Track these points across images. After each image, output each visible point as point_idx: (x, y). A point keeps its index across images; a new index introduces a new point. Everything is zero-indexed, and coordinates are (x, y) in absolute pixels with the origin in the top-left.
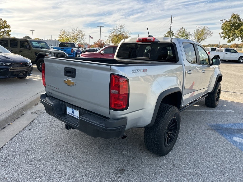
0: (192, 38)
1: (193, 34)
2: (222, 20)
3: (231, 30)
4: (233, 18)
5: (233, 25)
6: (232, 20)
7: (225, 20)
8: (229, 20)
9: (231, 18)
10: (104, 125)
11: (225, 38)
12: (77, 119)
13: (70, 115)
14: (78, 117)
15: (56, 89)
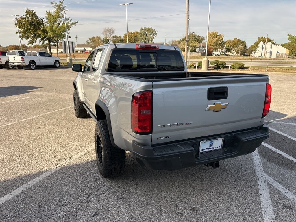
2: (16, 16)
3: (30, 29)
5: (31, 24)
6: (29, 17)
8: (24, 17)
9: (27, 14)
10: (266, 133)
11: (24, 39)
12: (218, 149)
13: (205, 152)
14: (220, 147)
15: (185, 126)
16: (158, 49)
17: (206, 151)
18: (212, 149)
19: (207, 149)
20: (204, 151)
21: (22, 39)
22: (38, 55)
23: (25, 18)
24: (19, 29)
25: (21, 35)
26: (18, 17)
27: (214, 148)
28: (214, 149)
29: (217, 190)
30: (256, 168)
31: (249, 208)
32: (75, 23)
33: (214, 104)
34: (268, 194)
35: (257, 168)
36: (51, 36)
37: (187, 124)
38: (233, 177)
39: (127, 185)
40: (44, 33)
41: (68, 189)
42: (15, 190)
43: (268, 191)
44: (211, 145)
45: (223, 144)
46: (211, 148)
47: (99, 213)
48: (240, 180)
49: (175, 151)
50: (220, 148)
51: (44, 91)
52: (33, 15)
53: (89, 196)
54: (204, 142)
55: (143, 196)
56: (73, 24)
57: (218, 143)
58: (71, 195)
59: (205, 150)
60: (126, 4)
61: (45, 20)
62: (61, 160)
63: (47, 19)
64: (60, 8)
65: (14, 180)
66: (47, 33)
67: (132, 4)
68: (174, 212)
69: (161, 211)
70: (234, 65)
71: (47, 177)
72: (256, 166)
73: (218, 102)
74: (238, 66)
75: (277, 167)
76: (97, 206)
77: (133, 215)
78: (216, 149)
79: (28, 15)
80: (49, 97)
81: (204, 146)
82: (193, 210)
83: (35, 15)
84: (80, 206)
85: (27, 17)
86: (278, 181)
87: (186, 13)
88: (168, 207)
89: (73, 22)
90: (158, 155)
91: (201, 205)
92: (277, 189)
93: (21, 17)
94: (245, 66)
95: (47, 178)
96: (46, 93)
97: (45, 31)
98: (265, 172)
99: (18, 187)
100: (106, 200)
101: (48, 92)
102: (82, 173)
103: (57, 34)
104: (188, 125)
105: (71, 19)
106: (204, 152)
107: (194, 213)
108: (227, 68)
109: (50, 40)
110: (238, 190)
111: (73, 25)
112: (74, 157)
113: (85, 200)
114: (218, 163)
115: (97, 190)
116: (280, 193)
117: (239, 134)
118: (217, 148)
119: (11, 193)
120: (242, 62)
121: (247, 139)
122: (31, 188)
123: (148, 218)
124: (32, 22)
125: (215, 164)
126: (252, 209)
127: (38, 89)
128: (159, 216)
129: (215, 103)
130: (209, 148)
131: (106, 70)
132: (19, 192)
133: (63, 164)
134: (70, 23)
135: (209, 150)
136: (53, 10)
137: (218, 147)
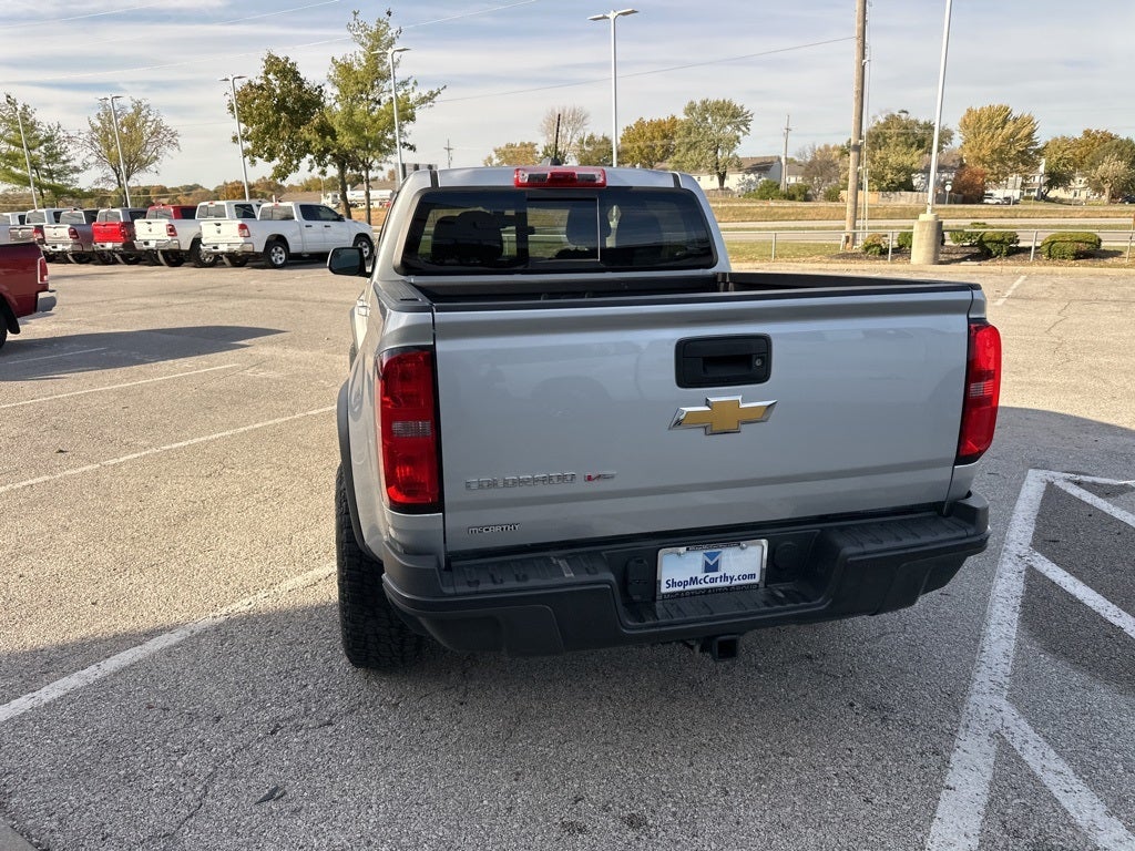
0: (83, 155)
1: (81, 136)
2: (231, 79)
3: (276, 124)
4: (275, 74)
5: (281, 106)
6: (274, 82)
7: (246, 81)
8: (258, 82)
9: (267, 73)
10: (971, 532)
11: (257, 159)
12: (746, 585)
13: (684, 592)
14: (753, 576)
15: (581, 487)
16: (603, 184)
17: (688, 588)
18: (719, 584)
19: (694, 580)
20: (681, 588)
21: (253, 162)
22: (296, 214)
23: (261, 87)
24: (243, 126)
25: (248, 145)
26: (239, 85)
27: (725, 578)
28: (727, 584)
29: (769, 752)
30: (979, 677)
31: (870, 838)
32: (432, 95)
33: (707, 403)
34: (985, 788)
35: (982, 677)
36: (348, 146)
37: (589, 478)
38: (859, 705)
39: (426, 701)
40: (323, 137)
41: (218, 697)
42: (51, 685)
43: (989, 777)
44: (709, 568)
45: (764, 566)
46: (713, 580)
47: (285, 793)
48: (884, 719)
49: (532, 582)
50: (757, 580)
51: (291, 343)
52: (288, 73)
53: (278, 726)
54: (679, 554)
55: (467, 746)
56: (423, 100)
57: (745, 562)
58: (218, 719)
59: (685, 583)
60: (612, 15)
61: (331, 93)
62: (243, 591)
63: (335, 83)
64: (378, 42)
65: (62, 648)
66: (334, 138)
67: (633, 12)
68: (556, 820)
69: (510, 810)
70: (1053, 242)
71: (172, 647)
72: (984, 668)
73: (722, 396)
74: (1070, 248)
75: (1077, 678)
76: (289, 767)
77: (400, 816)
78: (734, 583)
79: (271, 76)
80: (294, 367)
81: (679, 570)
82: (634, 822)
83: (296, 74)
84: (233, 760)
85: (267, 80)
86: (1052, 741)
87: (856, 33)
88: (543, 797)
89: (425, 93)
90: (456, 595)
91: (675, 803)
92: (1032, 775)
93: (250, 84)
94: (1103, 244)
95: (169, 652)
96: (291, 353)
97: (326, 130)
98: (1012, 699)
99: (65, 674)
100: (331, 747)
101: (302, 347)
102: (290, 644)
103: (367, 140)
104: (595, 482)
105: (416, 83)
106: (680, 592)
107: (631, 834)
108: (1022, 255)
109: (343, 160)
110: (854, 762)
111: (423, 102)
112: (288, 584)
113: (259, 740)
114: (734, 642)
115: (314, 710)
116: (1040, 789)
117: (842, 529)
118: (742, 582)
119: (35, 694)
120: (1091, 227)
121: (865, 554)
122: (102, 682)
123: (447, 831)
124: (284, 99)
125: (720, 643)
126: (883, 843)
127: (270, 337)
128: (492, 830)
129: (712, 400)
130: (701, 576)
131: (396, 270)
132: (62, 693)
133: (241, 606)
134: (413, 97)
135: (704, 586)
136: (355, 53)
137: (745, 577)
